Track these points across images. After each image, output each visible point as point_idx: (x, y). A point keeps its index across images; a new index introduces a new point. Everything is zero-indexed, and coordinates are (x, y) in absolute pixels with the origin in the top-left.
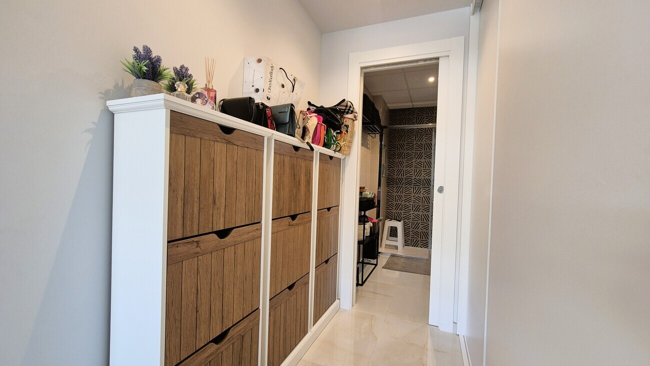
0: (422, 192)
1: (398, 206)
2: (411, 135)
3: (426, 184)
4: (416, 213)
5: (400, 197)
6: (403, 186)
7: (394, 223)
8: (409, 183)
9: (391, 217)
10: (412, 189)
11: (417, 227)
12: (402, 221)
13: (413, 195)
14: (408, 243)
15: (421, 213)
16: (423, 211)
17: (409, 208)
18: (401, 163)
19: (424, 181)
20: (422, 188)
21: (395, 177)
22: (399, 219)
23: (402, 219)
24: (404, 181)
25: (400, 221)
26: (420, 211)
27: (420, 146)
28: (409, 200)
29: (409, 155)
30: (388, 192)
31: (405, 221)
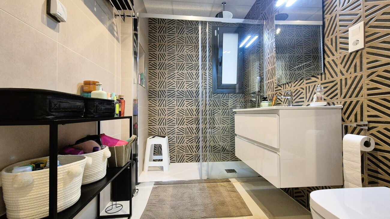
0: (185, 104)
1: (161, 121)
2: (172, 45)
3: (189, 96)
4: (180, 127)
5: (163, 111)
6: (166, 99)
7: (158, 141)
8: (173, 96)
9: (153, 133)
10: (176, 102)
11: (182, 141)
12: (167, 137)
13: (176, 108)
14: (173, 159)
15: (186, 126)
16: (187, 124)
17: (173, 122)
18: (163, 74)
19: (187, 93)
20: (185, 100)
21: (157, 89)
22: (163, 135)
23: (167, 134)
24: (166, 94)
25: (164, 137)
26: (185, 124)
27: (182, 57)
28: (172, 113)
29: (170, 66)
30: (150, 106)
31: (169, 136)
